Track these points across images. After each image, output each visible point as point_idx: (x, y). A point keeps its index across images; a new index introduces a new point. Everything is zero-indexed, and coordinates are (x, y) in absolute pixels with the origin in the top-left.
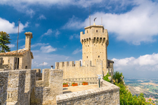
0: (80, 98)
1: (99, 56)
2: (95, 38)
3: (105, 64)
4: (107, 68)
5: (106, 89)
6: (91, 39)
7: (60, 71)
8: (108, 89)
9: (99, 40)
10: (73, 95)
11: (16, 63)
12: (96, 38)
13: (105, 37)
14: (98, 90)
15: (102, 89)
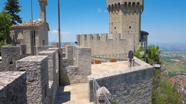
0: (111, 78)
1: (130, 27)
2: (126, 3)
3: (137, 36)
4: (140, 41)
5: (138, 69)
6: (121, 4)
7: (88, 49)
8: (141, 69)
9: (131, 6)
10: (104, 75)
11: (32, 37)
12: (128, 4)
13: (139, 1)
14: (130, 70)
15: (134, 69)
